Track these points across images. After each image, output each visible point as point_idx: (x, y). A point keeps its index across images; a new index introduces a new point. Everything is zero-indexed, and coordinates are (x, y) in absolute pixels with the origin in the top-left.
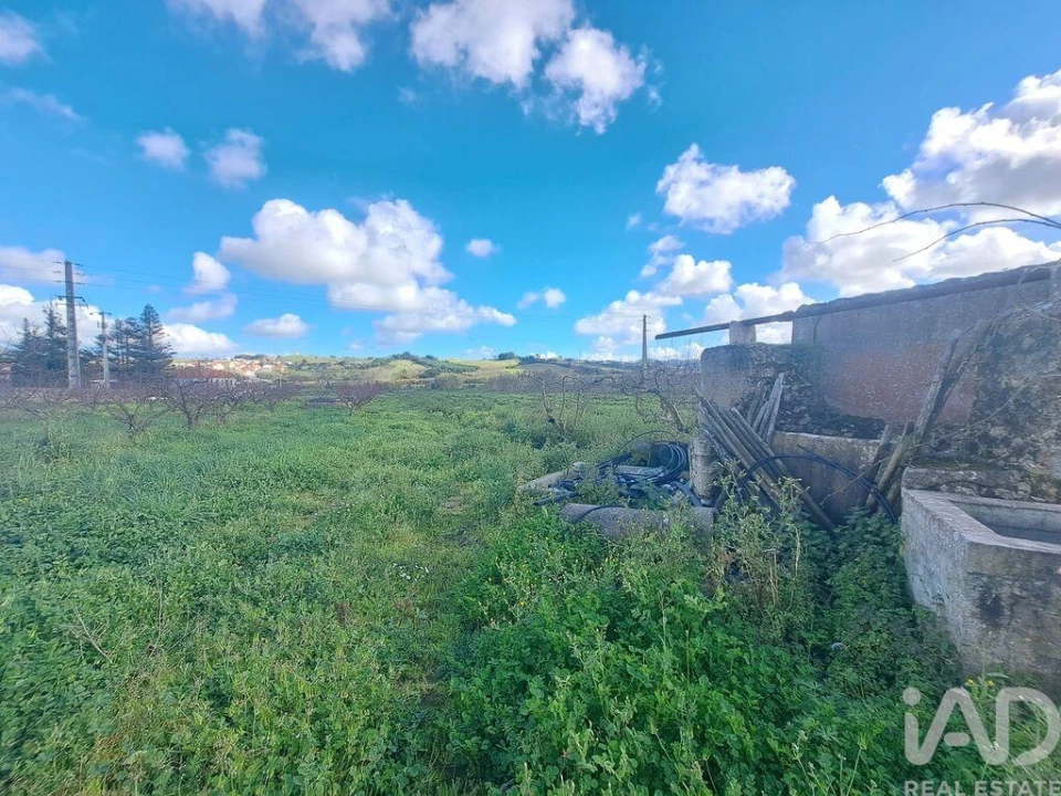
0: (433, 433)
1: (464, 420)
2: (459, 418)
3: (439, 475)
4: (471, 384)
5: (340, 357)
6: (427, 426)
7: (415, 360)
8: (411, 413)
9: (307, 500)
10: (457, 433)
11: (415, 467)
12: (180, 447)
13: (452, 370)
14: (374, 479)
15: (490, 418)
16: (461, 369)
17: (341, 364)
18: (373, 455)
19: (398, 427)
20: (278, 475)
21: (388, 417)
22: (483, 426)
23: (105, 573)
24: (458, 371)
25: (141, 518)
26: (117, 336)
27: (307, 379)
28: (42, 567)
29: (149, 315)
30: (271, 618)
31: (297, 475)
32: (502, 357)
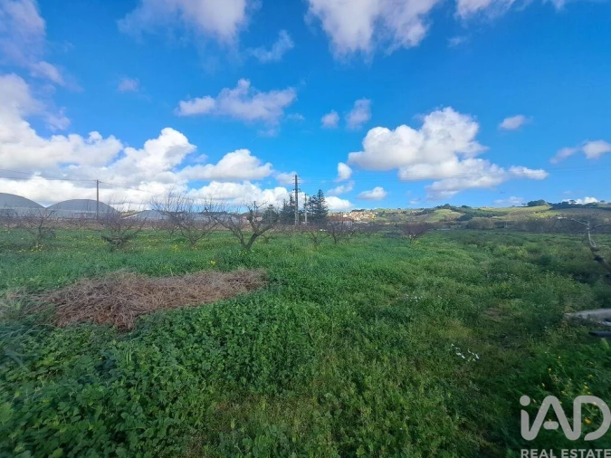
0: (470, 259)
1: (496, 252)
2: (492, 250)
3: (479, 289)
4: (501, 225)
5: (403, 209)
6: (464, 254)
7: (454, 209)
8: (451, 244)
9: (391, 289)
10: (492, 261)
11: (459, 281)
12: (333, 253)
13: (483, 215)
14: (430, 284)
15: (521, 251)
16: (489, 214)
17: (404, 213)
18: (427, 269)
19: (444, 253)
20: (376, 272)
21: (435, 245)
22: (516, 258)
23: (312, 305)
24: (488, 216)
25: (322, 284)
26: (309, 204)
27: (384, 222)
28: (293, 297)
29: (320, 194)
30: (380, 351)
31: (385, 274)
32: (531, 204)
